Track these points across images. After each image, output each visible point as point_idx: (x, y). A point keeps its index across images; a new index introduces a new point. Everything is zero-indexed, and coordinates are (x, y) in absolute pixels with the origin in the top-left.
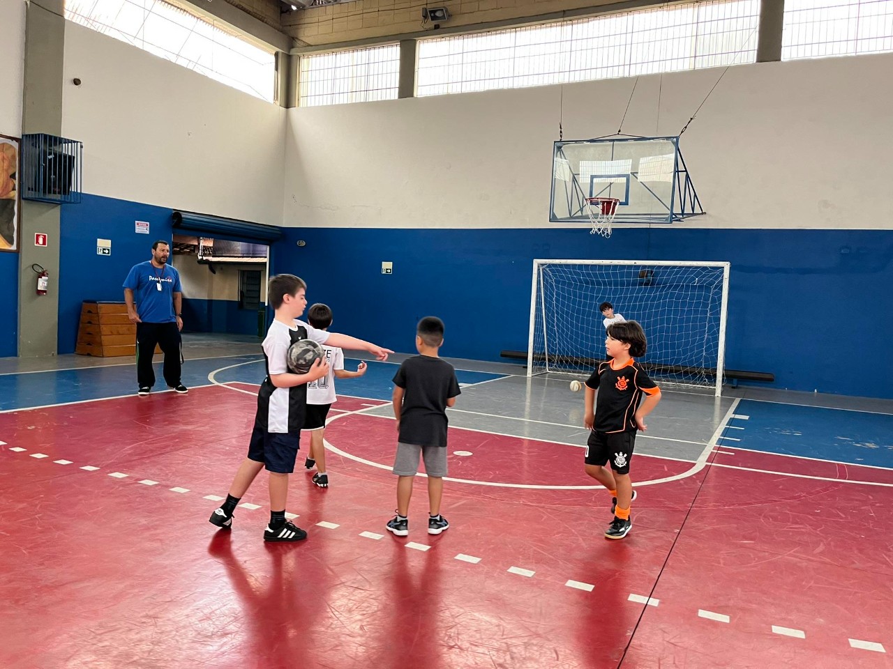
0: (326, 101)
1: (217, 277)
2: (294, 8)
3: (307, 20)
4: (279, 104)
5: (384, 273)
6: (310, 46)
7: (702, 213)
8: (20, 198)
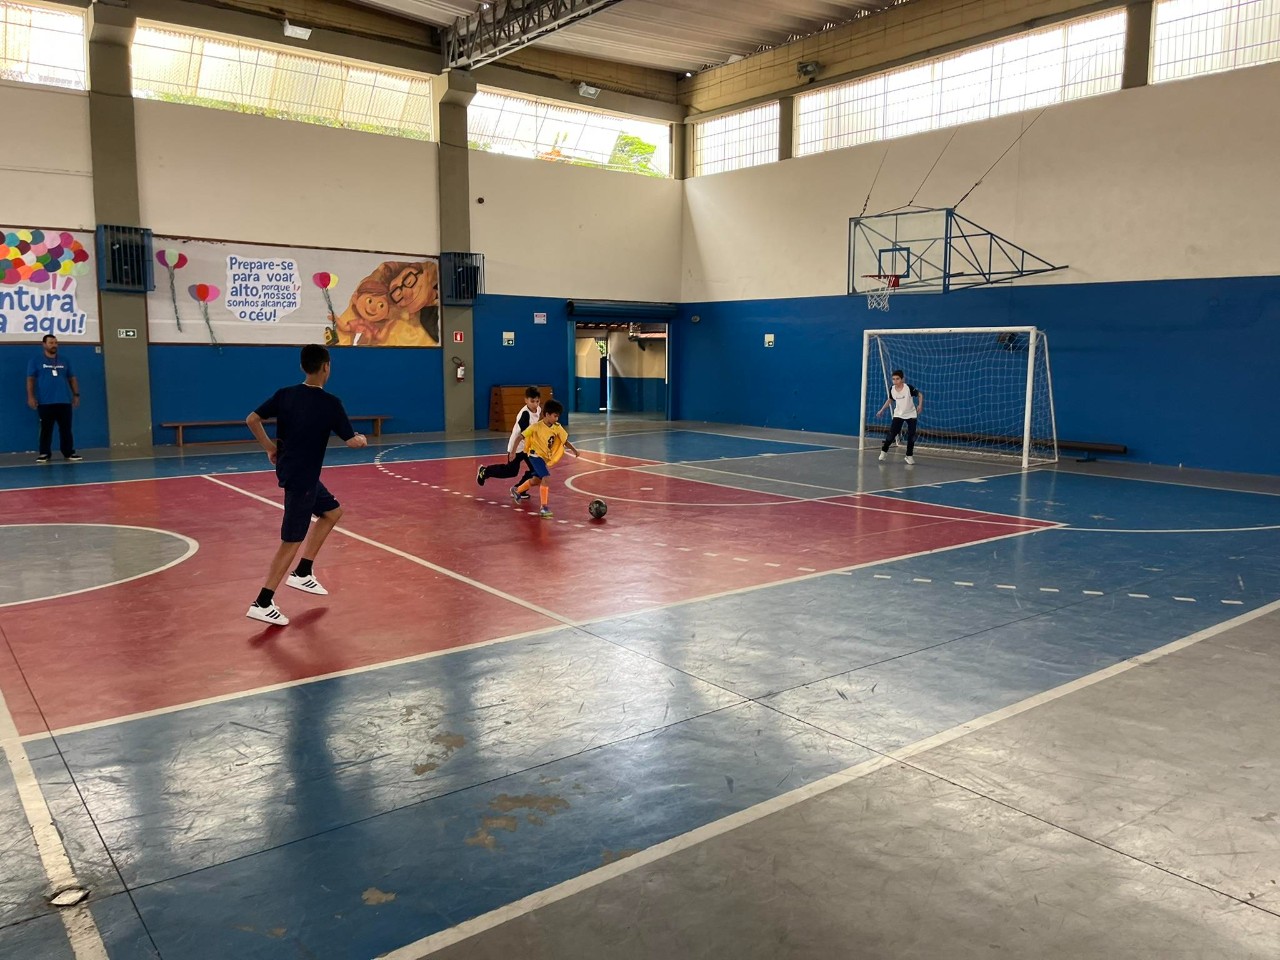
0: (718, 169)
1: (646, 354)
2: (688, 75)
3: (699, 86)
4: (673, 177)
5: (767, 345)
6: (702, 112)
7: (1054, 269)
8: (442, 304)
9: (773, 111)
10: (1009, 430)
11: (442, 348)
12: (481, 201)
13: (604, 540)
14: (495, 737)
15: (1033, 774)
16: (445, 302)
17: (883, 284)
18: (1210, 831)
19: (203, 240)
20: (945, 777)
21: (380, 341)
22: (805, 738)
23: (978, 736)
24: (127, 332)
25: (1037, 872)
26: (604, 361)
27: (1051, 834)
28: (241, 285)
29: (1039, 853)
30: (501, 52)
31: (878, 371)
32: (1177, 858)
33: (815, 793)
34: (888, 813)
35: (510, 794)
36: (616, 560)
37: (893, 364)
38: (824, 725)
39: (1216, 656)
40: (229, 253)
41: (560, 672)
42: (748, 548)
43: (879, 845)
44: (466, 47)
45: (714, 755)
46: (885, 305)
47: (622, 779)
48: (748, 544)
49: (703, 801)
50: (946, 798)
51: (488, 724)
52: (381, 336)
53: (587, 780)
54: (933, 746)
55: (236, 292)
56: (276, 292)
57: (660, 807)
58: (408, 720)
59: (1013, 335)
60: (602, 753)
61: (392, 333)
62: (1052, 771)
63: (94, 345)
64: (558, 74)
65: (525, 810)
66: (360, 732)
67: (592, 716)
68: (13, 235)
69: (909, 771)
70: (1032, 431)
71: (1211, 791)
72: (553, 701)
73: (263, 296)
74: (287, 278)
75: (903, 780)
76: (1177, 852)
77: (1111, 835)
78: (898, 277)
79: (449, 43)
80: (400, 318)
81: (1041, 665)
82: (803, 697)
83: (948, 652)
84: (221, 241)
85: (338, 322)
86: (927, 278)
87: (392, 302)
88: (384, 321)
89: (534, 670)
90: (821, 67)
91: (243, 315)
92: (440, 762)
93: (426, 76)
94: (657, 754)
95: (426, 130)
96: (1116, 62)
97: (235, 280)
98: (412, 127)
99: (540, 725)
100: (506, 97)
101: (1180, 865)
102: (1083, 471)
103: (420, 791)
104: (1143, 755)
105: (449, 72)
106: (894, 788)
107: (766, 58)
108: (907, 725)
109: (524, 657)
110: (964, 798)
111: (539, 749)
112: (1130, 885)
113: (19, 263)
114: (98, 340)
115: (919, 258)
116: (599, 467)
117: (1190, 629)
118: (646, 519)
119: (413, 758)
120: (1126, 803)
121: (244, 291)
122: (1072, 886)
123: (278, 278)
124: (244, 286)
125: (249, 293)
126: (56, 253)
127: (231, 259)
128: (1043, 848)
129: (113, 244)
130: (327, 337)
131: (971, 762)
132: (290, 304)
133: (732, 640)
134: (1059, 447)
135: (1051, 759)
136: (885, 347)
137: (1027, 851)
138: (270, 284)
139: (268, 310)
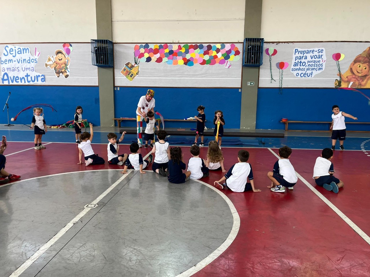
19: (285, 42)
21: (363, 86)
24: (251, 83)
28: (298, 61)
40: (295, 48)
52: (363, 83)
55: (296, 65)
56: (314, 64)
61: (369, 82)
63: (238, 88)
68: (215, 46)
73: (307, 66)
74: (320, 57)
84: (292, 42)
85: (342, 77)
88: (365, 76)
91: (297, 75)
97: (296, 59)
113: (216, 57)
114: (240, 86)
121: (299, 64)
123: (315, 57)
124: (299, 61)
125: (301, 65)
126: (229, 52)
127: (296, 50)
129: (249, 46)
130: (336, 84)
132: (320, 69)
138: (311, 60)
139: (309, 72)
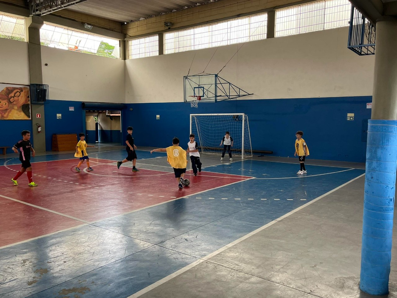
1: (113, 122)
5: (157, 119)
6: (131, 37)
7: (249, 94)
8: (31, 103)
9: (156, 38)
10: (237, 147)
11: (32, 120)
12: (46, 65)
13: (100, 191)
14: (60, 268)
15: (247, 260)
16: (32, 103)
17: (195, 99)
18: (298, 272)
20: (220, 264)
21: (5, 118)
22: (174, 256)
23: (230, 249)
25: (249, 291)
26: (97, 124)
27: (252, 278)
29: (249, 285)
30: (53, 10)
31: (195, 128)
32: (289, 281)
33: (178, 274)
34: (202, 278)
35: (67, 288)
36: (104, 198)
37: (200, 126)
38: (181, 251)
39: (299, 217)
41: (85, 241)
42: (153, 191)
43: (200, 289)
44: (39, 7)
45: (143, 265)
46: (197, 106)
47: (110, 278)
48: (153, 190)
49: (139, 282)
50: (221, 271)
51: (57, 263)
53: (97, 279)
54: (217, 254)
57: (124, 286)
58: (24, 265)
59: (238, 116)
60: (102, 269)
61: (10, 114)
62: (252, 258)
64: (76, 20)
65: (73, 294)
66: (5, 271)
67: (98, 256)
69: (209, 263)
70: (245, 147)
71: (299, 259)
72: (82, 252)
75: (207, 267)
76: (289, 280)
77: (270, 276)
78: (200, 97)
79: (32, 6)
80: (13, 109)
81: (249, 224)
82: (173, 242)
83: (220, 222)
86: (210, 97)
87: (10, 102)
89: (74, 241)
90: (172, 24)
92: (38, 279)
93: (23, 17)
94: (122, 267)
95: (23, 37)
96: (265, 30)
98: (17, 36)
99: (78, 261)
100: (55, 26)
101: (290, 284)
102: (260, 160)
103: (31, 291)
104: (279, 250)
105: (32, 16)
106: (204, 270)
107: (153, 19)
108: (208, 248)
109: (70, 237)
110: (226, 270)
111: (77, 270)
112: (276, 292)
115: (207, 90)
116: (96, 164)
117: (292, 209)
118: (115, 183)
119: (27, 279)
120: (274, 266)
122: (259, 294)
128: (250, 283)
131: (228, 258)
133: (148, 224)
134: (253, 152)
135: (252, 254)
136: (197, 120)
137: (245, 285)
